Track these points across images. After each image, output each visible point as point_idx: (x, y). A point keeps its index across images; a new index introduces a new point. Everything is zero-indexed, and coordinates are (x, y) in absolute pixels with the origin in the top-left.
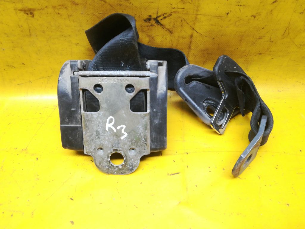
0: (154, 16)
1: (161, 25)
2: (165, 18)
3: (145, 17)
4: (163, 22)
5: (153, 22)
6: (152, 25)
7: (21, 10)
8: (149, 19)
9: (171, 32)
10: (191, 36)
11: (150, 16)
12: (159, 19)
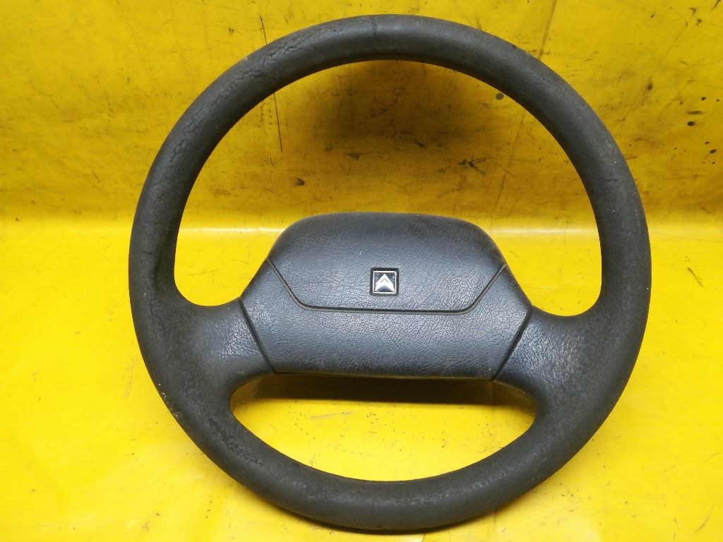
0: (470, 161)
1: (475, 167)
2: (479, 162)
3: (460, 161)
4: (477, 165)
5: (467, 165)
6: (466, 168)
7: (349, 154)
8: (464, 163)
9: (484, 174)
10: (504, 177)
11: (465, 160)
12: (473, 163)
